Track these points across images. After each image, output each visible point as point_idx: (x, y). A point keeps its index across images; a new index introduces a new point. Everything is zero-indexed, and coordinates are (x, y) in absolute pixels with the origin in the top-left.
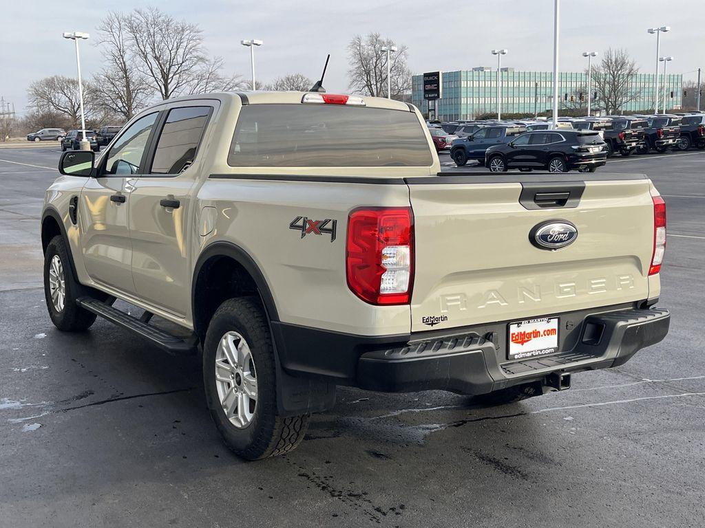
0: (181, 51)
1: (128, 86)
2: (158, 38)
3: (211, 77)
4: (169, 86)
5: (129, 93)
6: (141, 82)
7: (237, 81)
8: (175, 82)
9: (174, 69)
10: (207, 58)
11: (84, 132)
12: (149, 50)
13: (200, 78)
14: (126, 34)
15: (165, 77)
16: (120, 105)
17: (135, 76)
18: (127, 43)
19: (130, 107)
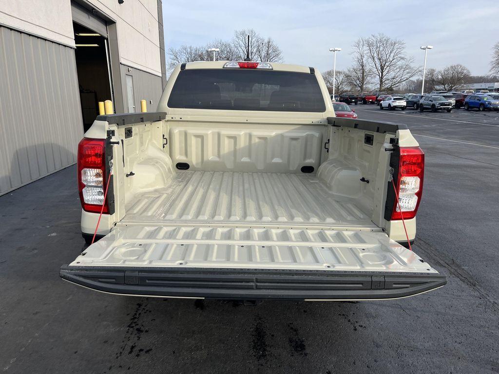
0: (392, 55)
1: (363, 73)
2: (381, 49)
3: (407, 67)
4: (384, 73)
5: (363, 78)
6: (370, 71)
7: (420, 69)
8: (387, 71)
9: (387, 64)
10: (406, 57)
11: (334, 96)
12: (375, 55)
13: (401, 68)
14: (366, 48)
15: (382, 68)
16: (358, 82)
17: (367, 68)
18: (365, 52)
19: (363, 84)
